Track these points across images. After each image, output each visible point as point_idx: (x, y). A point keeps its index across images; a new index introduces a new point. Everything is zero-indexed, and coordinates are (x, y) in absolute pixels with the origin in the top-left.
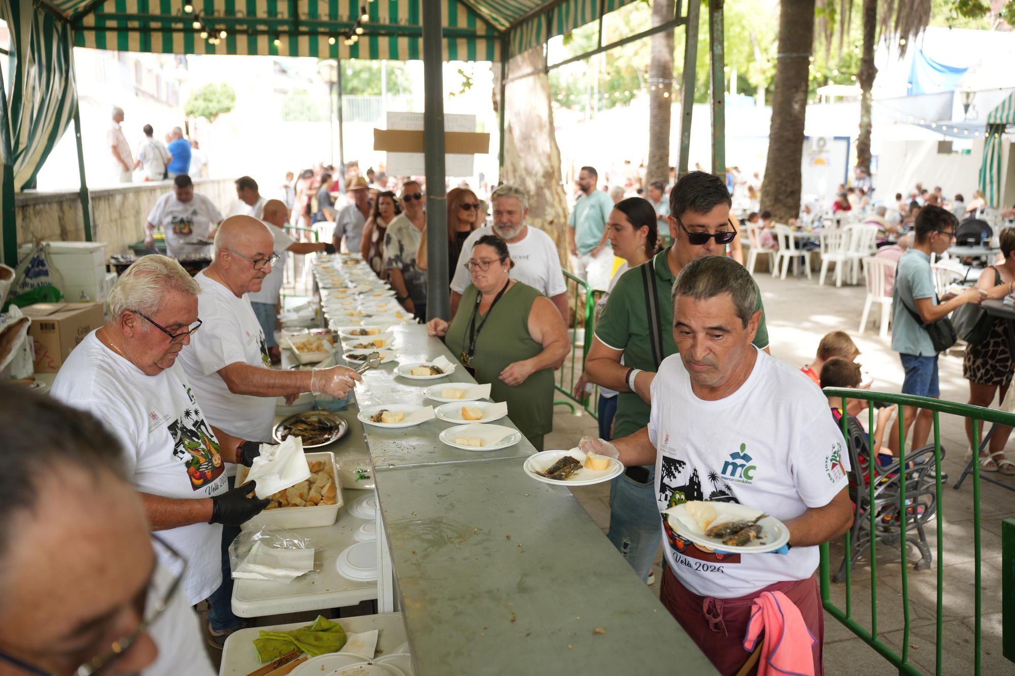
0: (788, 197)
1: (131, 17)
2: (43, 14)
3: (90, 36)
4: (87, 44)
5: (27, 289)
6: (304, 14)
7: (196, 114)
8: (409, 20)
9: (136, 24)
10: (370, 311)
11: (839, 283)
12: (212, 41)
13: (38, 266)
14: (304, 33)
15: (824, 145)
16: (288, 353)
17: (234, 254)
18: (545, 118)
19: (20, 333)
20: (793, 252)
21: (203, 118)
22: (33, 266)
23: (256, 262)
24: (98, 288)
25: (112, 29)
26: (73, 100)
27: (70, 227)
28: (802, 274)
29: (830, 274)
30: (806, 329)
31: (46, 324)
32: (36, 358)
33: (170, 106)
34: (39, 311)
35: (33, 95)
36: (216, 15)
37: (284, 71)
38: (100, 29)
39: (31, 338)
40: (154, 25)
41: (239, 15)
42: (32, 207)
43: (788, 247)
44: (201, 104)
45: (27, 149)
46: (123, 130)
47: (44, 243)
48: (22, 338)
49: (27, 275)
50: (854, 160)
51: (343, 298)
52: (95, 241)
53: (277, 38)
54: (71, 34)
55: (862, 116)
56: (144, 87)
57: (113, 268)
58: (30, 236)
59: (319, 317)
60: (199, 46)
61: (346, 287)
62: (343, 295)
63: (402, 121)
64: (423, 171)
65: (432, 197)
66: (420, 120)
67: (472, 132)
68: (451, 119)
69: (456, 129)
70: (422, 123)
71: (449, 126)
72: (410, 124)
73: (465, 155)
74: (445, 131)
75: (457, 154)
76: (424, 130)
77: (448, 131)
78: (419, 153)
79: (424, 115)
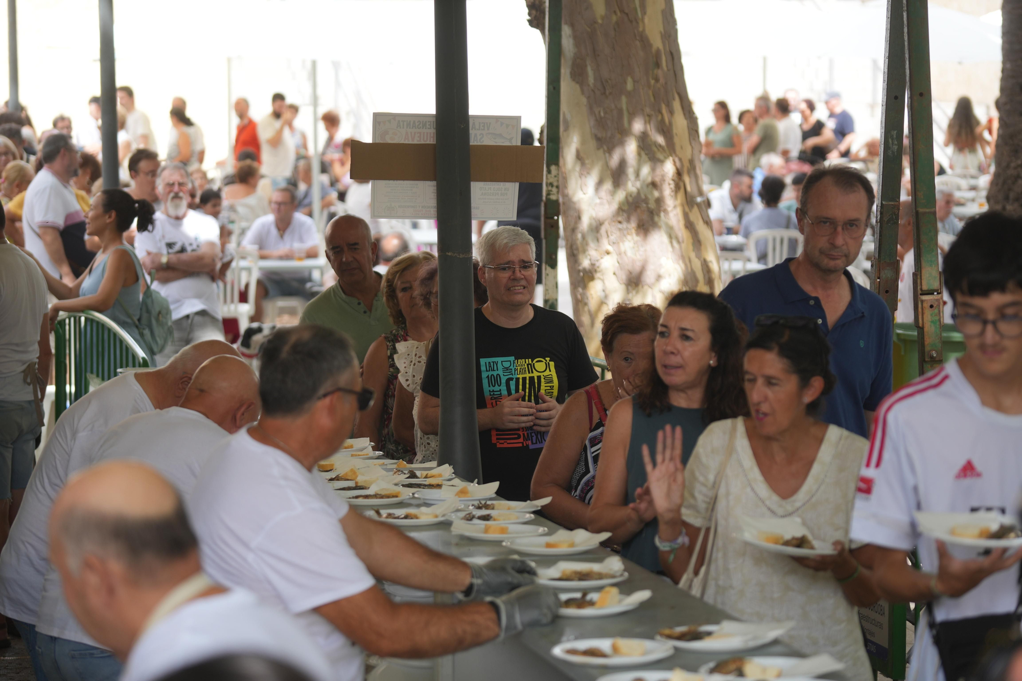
63: (399, 128)
64: (433, 211)
65: (450, 254)
66: (429, 127)
67: (514, 146)
68: (480, 123)
69: (488, 141)
70: (432, 131)
71: (476, 135)
72: (411, 133)
73: (502, 184)
74: (471, 144)
75: (489, 183)
76: (435, 143)
77: (475, 143)
78: (427, 182)
79: (435, 118)
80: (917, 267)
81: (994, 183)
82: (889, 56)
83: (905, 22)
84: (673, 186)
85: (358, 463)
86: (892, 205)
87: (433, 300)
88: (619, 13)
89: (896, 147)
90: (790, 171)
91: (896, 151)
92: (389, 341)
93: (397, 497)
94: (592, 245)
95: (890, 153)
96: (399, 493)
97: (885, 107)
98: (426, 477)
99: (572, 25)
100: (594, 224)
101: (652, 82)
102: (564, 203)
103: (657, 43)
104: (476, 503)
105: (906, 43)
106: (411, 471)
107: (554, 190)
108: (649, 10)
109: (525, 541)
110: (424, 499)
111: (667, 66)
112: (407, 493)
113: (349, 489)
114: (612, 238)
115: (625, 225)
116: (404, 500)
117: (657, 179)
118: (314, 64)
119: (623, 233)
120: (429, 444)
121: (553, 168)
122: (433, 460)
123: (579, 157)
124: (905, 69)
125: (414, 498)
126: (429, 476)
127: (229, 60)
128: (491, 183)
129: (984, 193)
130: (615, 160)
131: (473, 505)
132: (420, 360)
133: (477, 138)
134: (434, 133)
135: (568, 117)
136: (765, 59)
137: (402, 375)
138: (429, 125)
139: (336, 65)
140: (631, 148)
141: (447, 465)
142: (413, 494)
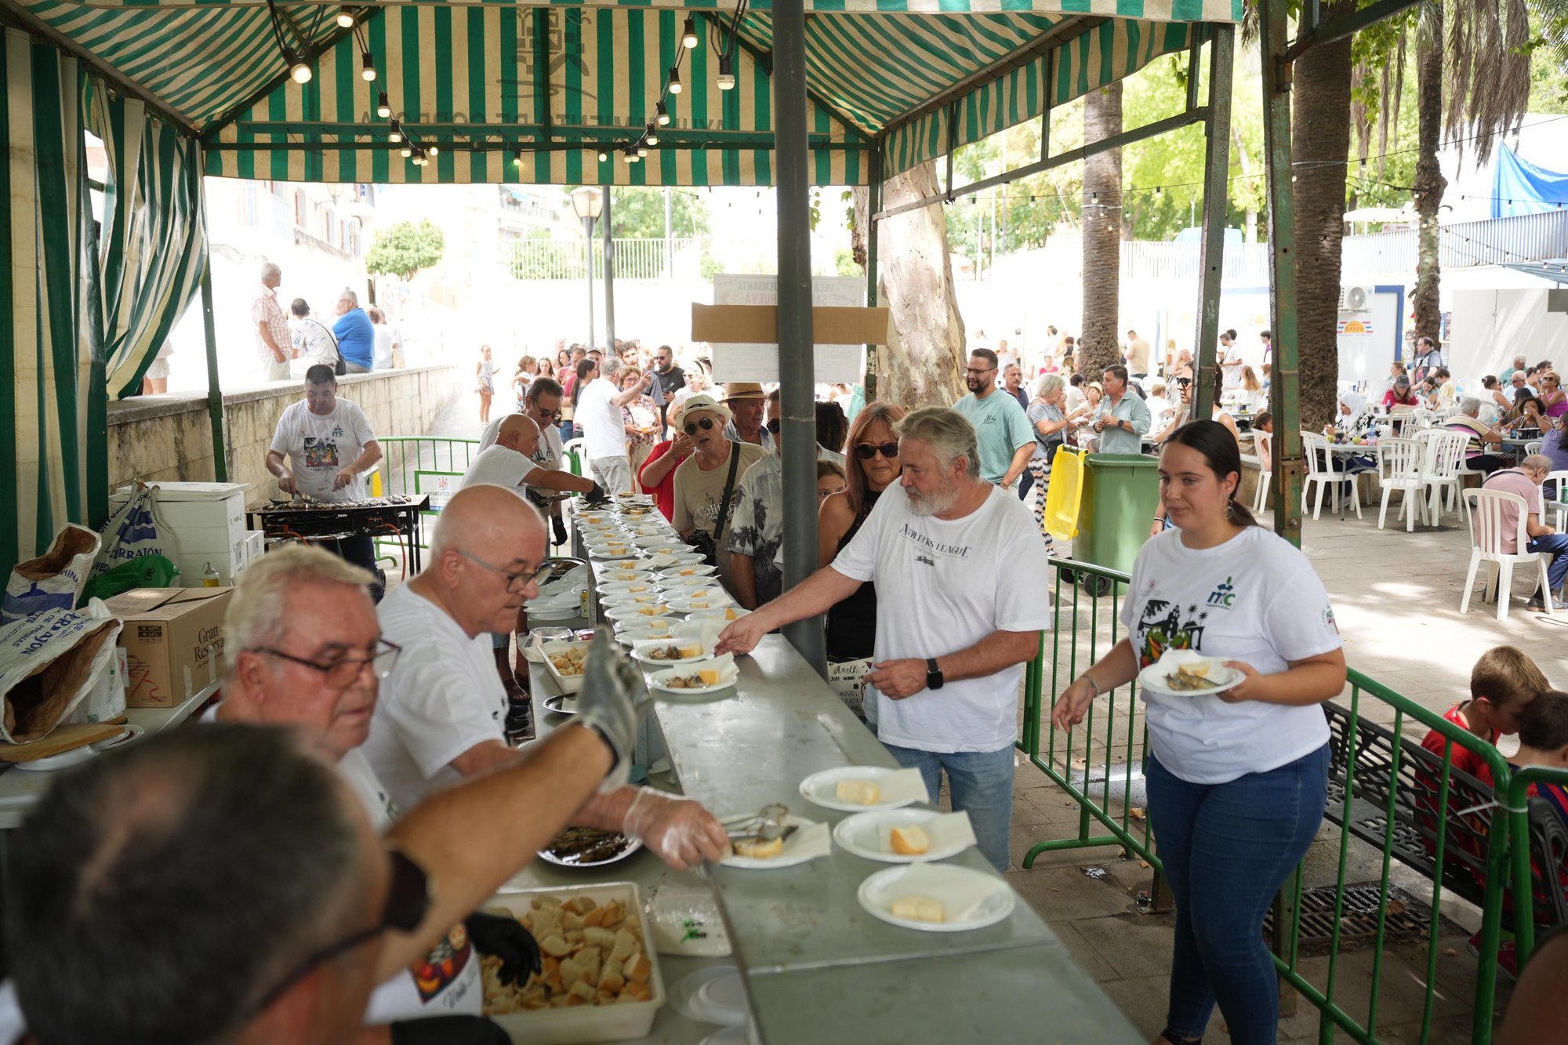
0: (1314, 386)
1: (293, 128)
2: (160, 126)
3: (229, 158)
4: (225, 171)
5: (122, 560)
6: (558, 116)
7: (384, 270)
8: (723, 122)
9: (299, 138)
10: (677, 602)
11: (1410, 527)
12: (417, 162)
13: (141, 522)
14: (559, 147)
15: (1362, 301)
16: (541, 672)
17: (471, 561)
18: (939, 271)
19: (104, 646)
20: (1331, 476)
21: (393, 275)
22: (132, 523)
23: (511, 579)
24: (233, 556)
25: (262, 147)
26: (201, 255)
27: (192, 454)
28: (1347, 512)
29: (1393, 509)
30: (1370, 607)
31: (147, 627)
32: (131, 683)
33: (346, 257)
34: (138, 601)
35: (141, 252)
36: (423, 120)
37: (515, 203)
38: (245, 147)
39: (123, 650)
40: (326, 138)
41: (459, 121)
42: (134, 426)
43: (1322, 468)
44: (392, 253)
45: (129, 334)
46: (278, 298)
47: (150, 485)
48: (109, 652)
49: (122, 539)
50: (1410, 324)
51: (630, 578)
52: (231, 480)
53: (518, 156)
54: (200, 154)
55: (1422, 254)
56: (307, 231)
57: (257, 520)
58: (129, 473)
59: (588, 605)
60: (396, 167)
61: (634, 557)
62: (628, 573)
63: (741, 288)
64: (775, 374)
66: (771, 288)
67: (857, 307)
68: (823, 284)
69: (831, 303)
70: (774, 292)
71: (819, 297)
72: (753, 294)
73: (845, 346)
74: (813, 305)
75: (832, 345)
76: (777, 305)
77: (818, 305)
78: (769, 344)
79: (777, 279)
128: (837, 345)
133: (820, 300)
134: (776, 295)
138: (771, 285)
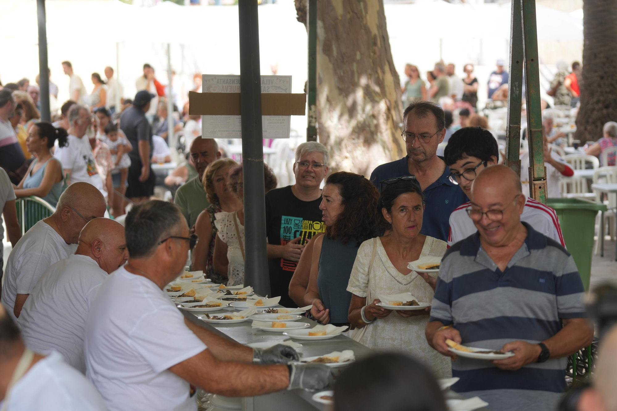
63: (218, 83)
64: (240, 133)
65: (250, 159)
66: (236, 83)
67: (287, 94)
68: (267, 80)
69: (272, 91)
70: (238, 85)
71: (265, 87)
72: (226, 86)
73: (281, 116)
74: (262, 93)
75: (273, 116)
76: (240, 92)
77: (264, 92)
78: (235, 116)
79: (240, 78)
80: (531, 164)
81: (579, 113)
82: (513, 37)
83: (522, 17)
84: (385, 117)
85: (195, 286)
86: (516, 127)
87: (238, 188)
88: (351, 13)
89: (518, 92)
90: (457, 107)
91: (518, 94)
92: (211, 213)
93: (219, 306)
94: (337, 153)
95: (514, 95)
96: (221, 303)
97: (511, 68)
98: (237, 294)
99: (323, 21)
100: (338, 140)
101: (372, 54)
102: (320, 128)
103: (374, 31)
104: (267, 309)
105: (523, 30)
106: (228, 290)
107: (314, 120)
108: (370, 11)
109: (297, 331)
110: (235, 307)
111: (381, 44)
112: (225, 304)
113: (190, 302)
114: (349, 148)
115: (356, 141)
116: (224, 308)
117: (376, 113)
118: (169, 45)
119: (355, 146)
120: (238, 274)
121: (313, 107)
122: (241, 283)
123: (328, 100)
124: (522, 45)
125: (229, 306)
126: (238, 293)
127: (117, 44)
128: (274, 116)
129: (573, 120)
130: (350, 102)
131: (265, 311)
132: (230, 223)
133: (265, 89)
134: (239, 86)
135: (322, 76)
136: (441, 40)
137: (220, 233)
138: (236, 82)
139: (182, 46)
140: (359, 94)
141: (249, 287)
142: (229, 304)
